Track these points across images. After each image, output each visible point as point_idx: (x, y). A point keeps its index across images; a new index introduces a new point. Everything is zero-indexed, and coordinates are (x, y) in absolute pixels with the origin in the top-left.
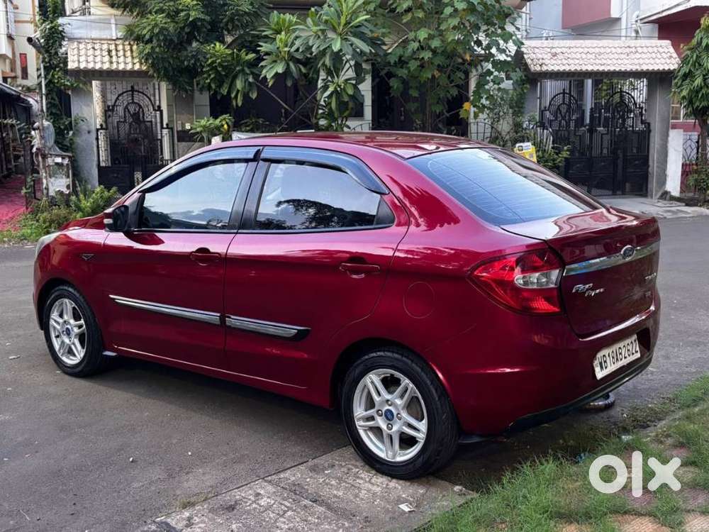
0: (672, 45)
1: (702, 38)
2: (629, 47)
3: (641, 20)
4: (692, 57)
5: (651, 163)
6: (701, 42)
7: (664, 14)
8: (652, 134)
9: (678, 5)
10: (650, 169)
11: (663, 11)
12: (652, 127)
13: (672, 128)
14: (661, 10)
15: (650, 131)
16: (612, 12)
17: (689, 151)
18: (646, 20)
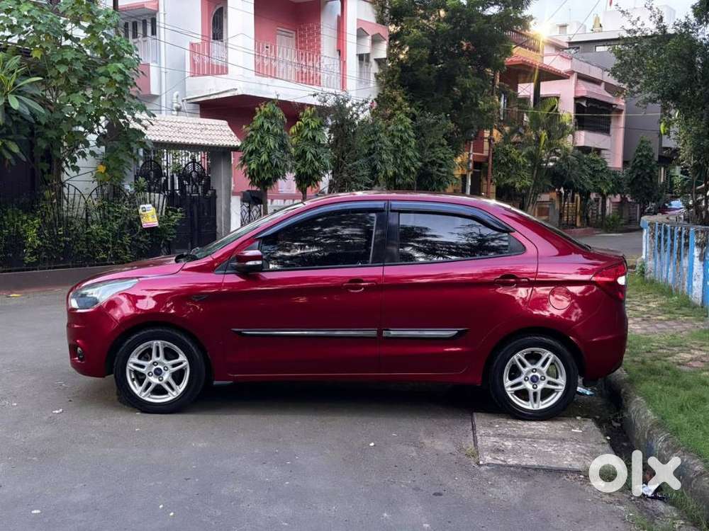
0: (230, 125)
1: (263, 123)
2: (200, 124)
3: (187, 100)
4: (256, 137)
5: (218, 224)
6: (263, 125)
7: (212, 98)
8: (218, 199)
9: (226, 91)
10: (218, 229)
11: (211, 95)
12: (217, 194)
13: (233, 195)
14: (208, 94)
15: (216, 197)
16: (151, 90)
17: (244, 213)
18: (192, 101)
